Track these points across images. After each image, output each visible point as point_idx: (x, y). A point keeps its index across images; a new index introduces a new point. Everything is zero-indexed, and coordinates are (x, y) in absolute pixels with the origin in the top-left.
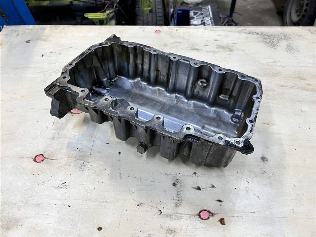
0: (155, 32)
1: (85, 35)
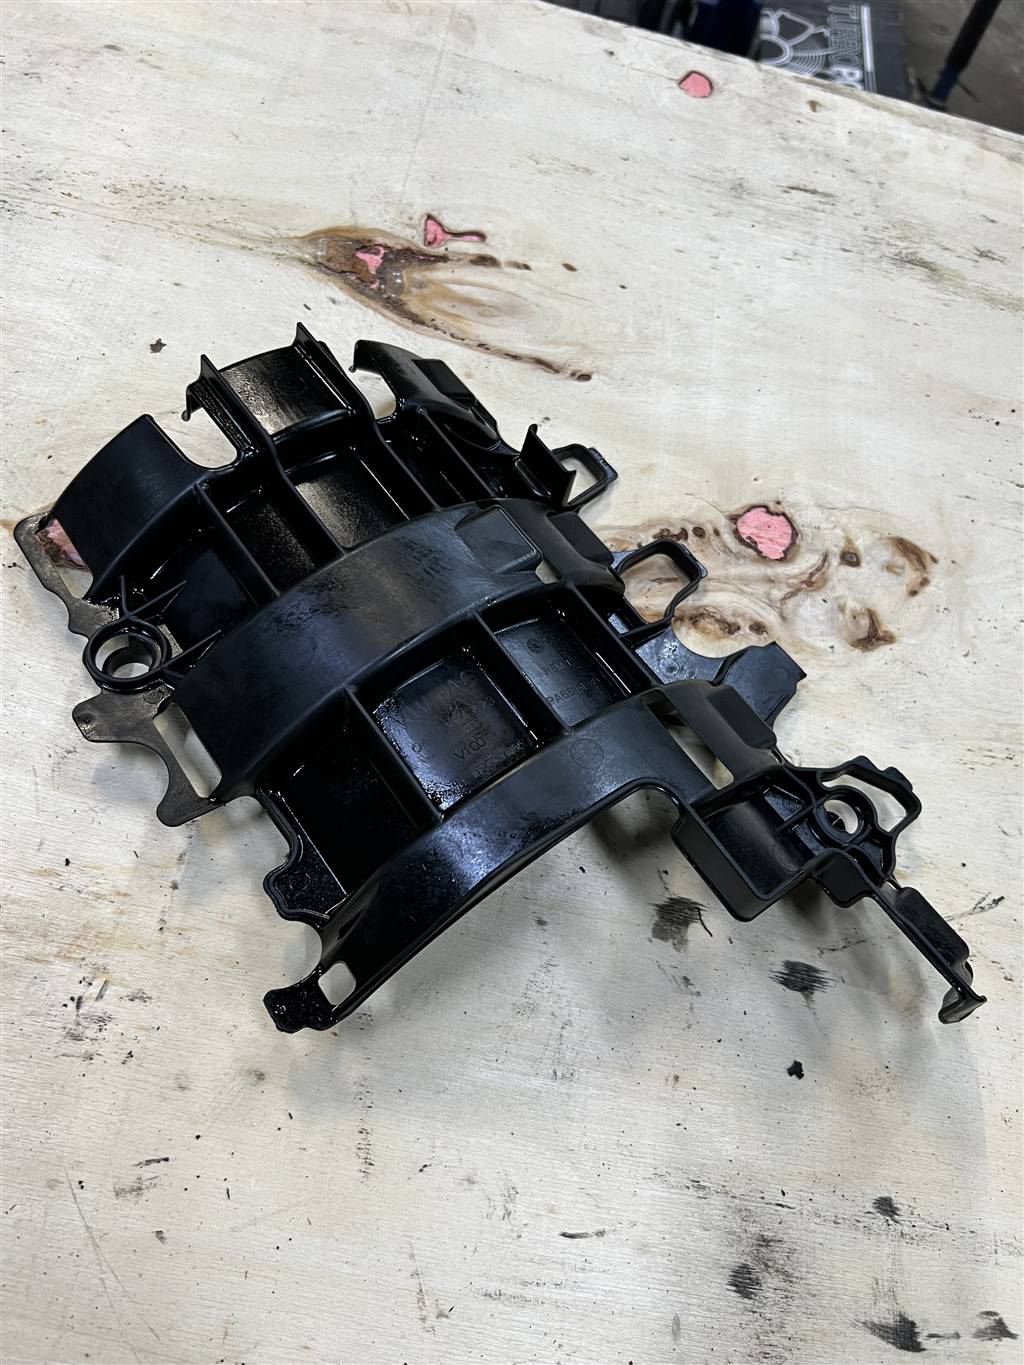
0: (682, 82)
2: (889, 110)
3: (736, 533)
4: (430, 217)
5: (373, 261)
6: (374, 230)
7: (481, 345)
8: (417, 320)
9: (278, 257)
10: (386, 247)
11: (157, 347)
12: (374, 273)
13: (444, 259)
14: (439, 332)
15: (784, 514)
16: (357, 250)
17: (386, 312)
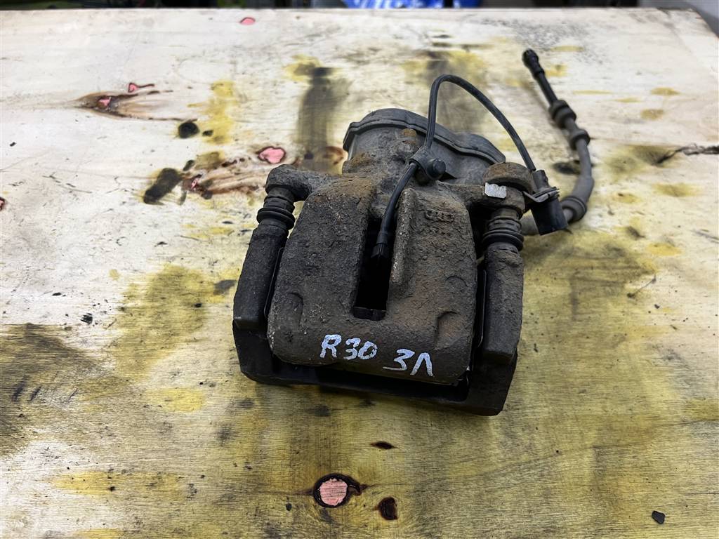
0: (241, 22)
1: (51, 30)
2: (331, 12)
3: (259, 158)
4: (131, 84)
5: (106, 102)
6: (106, 92)
7: (151, 119)
8: (122, 116)
9: (66, 108)
10: (112, 97)
11: (13, 144)
12: (106, 104)
13: (136, 95)
14: (132, 119)
15: (279, 148)
16: (99, 100)
17: (111, 116)
